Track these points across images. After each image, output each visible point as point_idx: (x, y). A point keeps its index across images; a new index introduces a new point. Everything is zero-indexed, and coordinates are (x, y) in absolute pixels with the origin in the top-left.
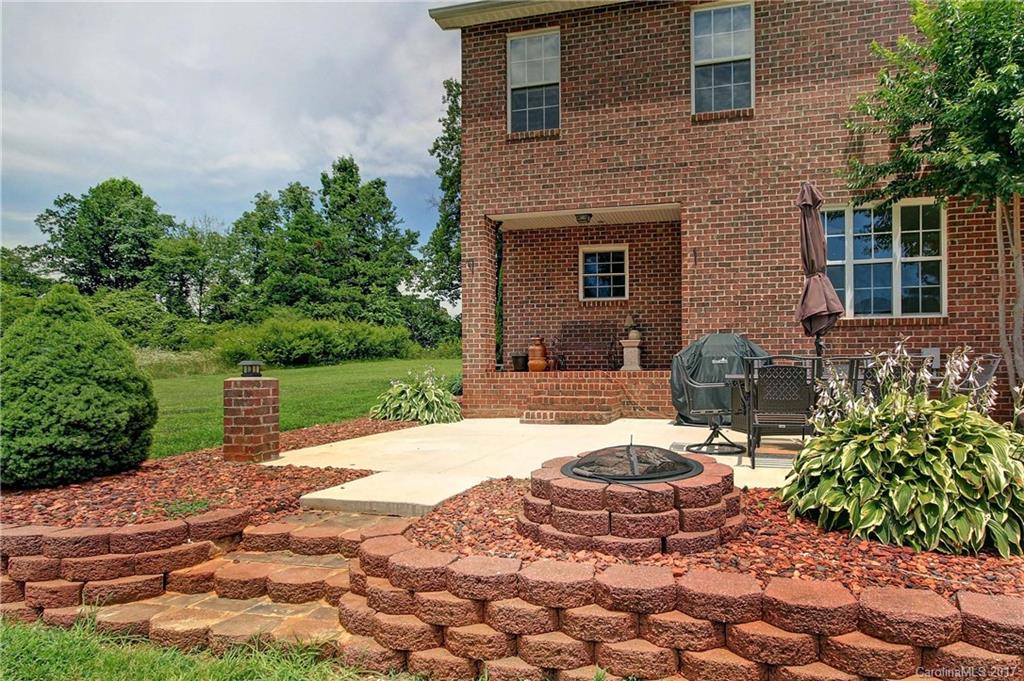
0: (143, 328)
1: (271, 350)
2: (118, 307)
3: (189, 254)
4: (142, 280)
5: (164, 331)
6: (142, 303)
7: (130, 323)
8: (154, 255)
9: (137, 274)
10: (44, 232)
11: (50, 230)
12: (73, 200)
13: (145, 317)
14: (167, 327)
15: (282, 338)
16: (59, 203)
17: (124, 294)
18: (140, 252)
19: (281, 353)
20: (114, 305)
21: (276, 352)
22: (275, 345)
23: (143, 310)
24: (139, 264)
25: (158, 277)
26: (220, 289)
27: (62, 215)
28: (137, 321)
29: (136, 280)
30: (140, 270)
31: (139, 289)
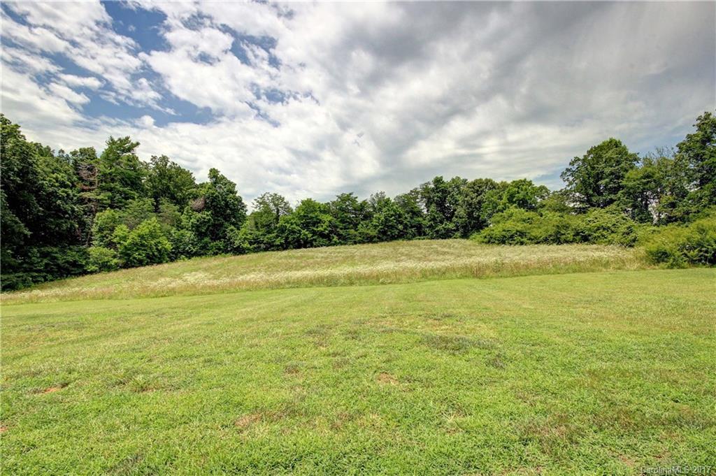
0: (613, 232)
1: (695, 248)
2: (598, 219)
3: (648, 177)
4: (616, 200)
5: (624, 234)
6: (613, 215)
7: (604, 229)
8: (624, 183)
9: (612, 196)
10: (565, 181)
11: (568, 180)
12: (579, 160)
13: (614, 225)
14: (626, 230)
15: (708, 237)
16: (572, 164)
17: (603, 211)
18: (614, 183)
19: (707, 252)
20: (596, 218)
21: (701, 251)
22: (700, 245)
23: (613, 220)
24: (615, 190)
25: (626, 197)
26: (669, 199)
27: (574, 170)
28: (609, 228)
29: (612, 201)
30: (615, 194)
31: (613, 207)
